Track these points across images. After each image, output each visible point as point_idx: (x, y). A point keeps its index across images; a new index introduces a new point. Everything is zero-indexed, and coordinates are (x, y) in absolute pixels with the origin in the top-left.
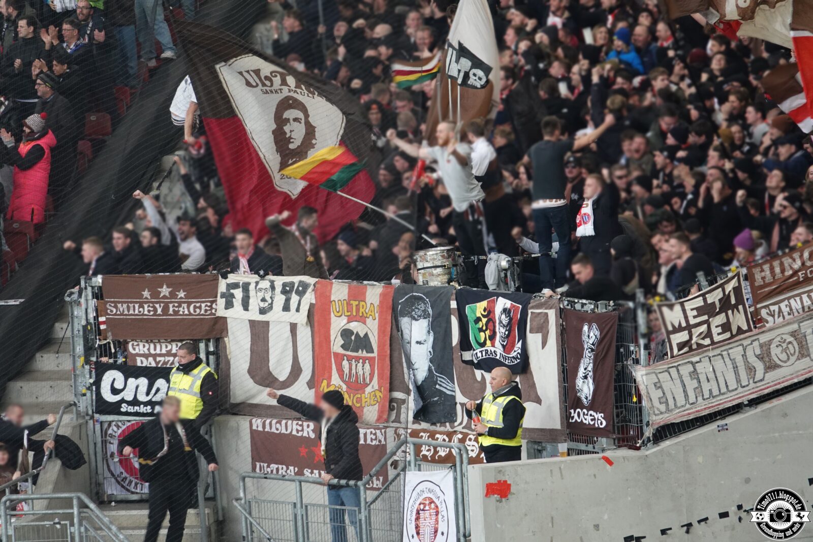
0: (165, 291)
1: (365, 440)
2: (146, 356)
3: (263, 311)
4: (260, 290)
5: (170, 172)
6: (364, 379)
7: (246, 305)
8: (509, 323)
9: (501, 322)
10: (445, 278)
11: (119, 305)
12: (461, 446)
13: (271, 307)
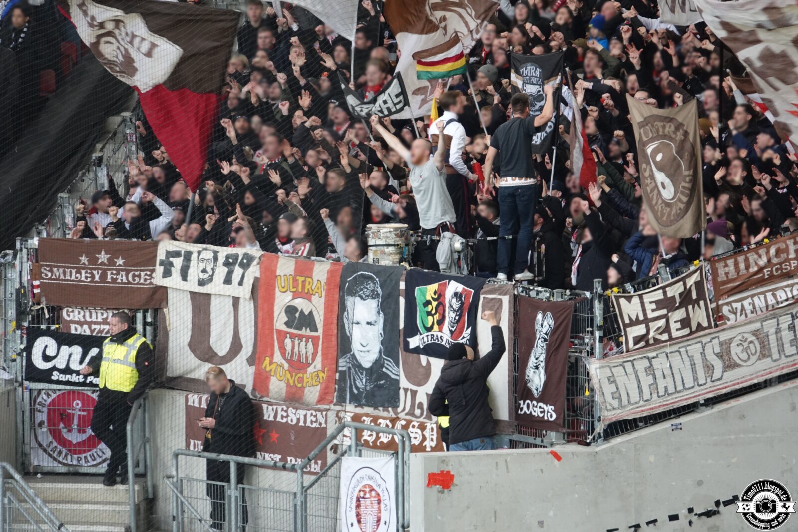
0: (103, 257)
1: (305, 422)
2: (81, 323)
3: (201, 283)
4: (203, 260)
5: (115, 134)
6: (307, 358)
7: (184, 276)
8: (461, 308)
9: (451, 306)
10: (397, 258)
11: (55, 270)
12: (404, 432)
13: (211, 279)
